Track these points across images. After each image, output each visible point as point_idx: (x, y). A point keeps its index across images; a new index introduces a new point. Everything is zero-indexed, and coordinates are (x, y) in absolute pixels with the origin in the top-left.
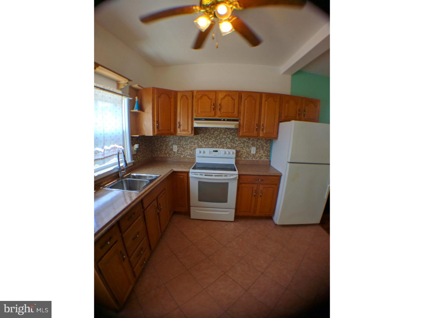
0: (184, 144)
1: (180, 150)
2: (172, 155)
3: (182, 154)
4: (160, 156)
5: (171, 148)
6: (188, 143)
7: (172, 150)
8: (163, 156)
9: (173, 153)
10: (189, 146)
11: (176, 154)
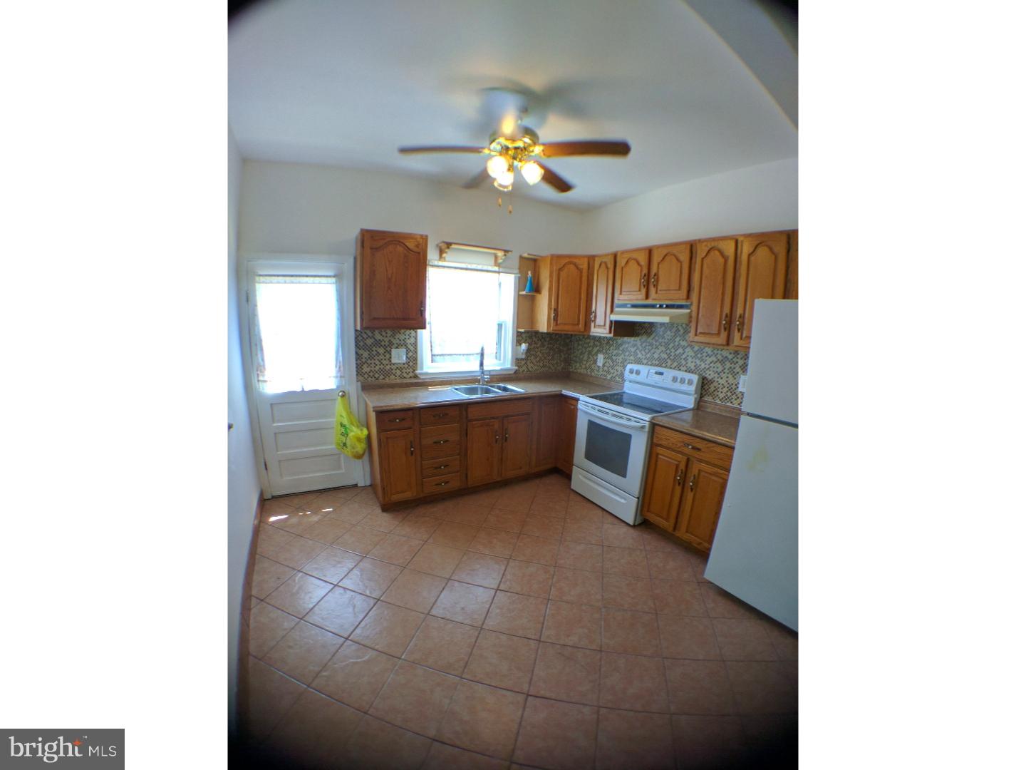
0: (614, 354)
1: (607, 364)
2: (596, 372)
3: (608, 372)
4: (579, 371)
5: (595, 358)
6: (621, 352)
7: (595, 362)
8: (582, 371)
9: (596, 368)
10: (620, 358)
11: (601, 370)
